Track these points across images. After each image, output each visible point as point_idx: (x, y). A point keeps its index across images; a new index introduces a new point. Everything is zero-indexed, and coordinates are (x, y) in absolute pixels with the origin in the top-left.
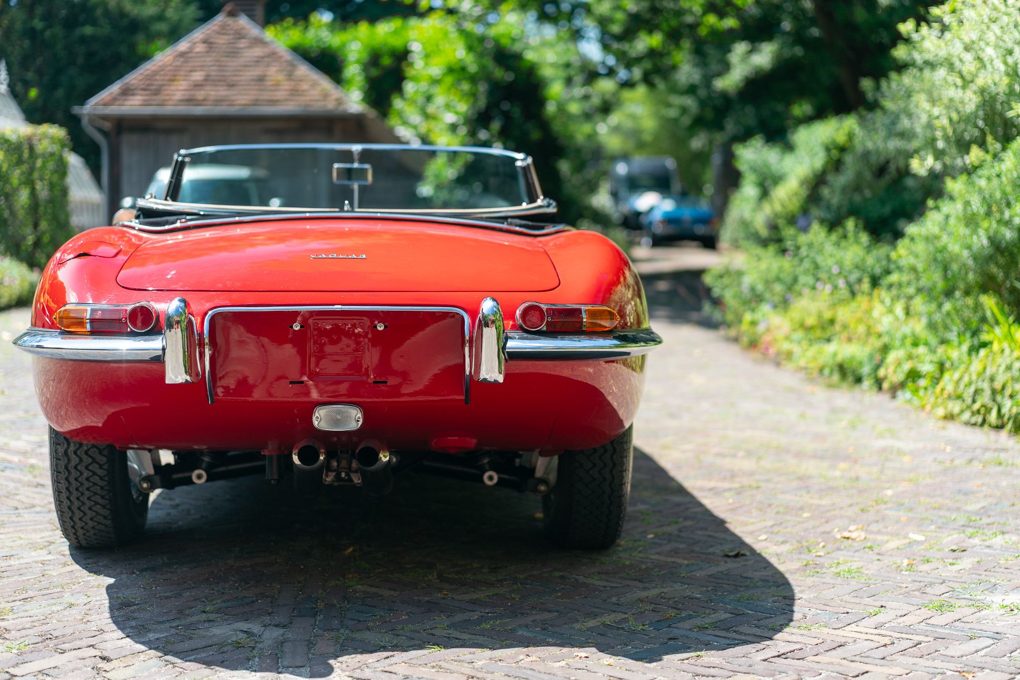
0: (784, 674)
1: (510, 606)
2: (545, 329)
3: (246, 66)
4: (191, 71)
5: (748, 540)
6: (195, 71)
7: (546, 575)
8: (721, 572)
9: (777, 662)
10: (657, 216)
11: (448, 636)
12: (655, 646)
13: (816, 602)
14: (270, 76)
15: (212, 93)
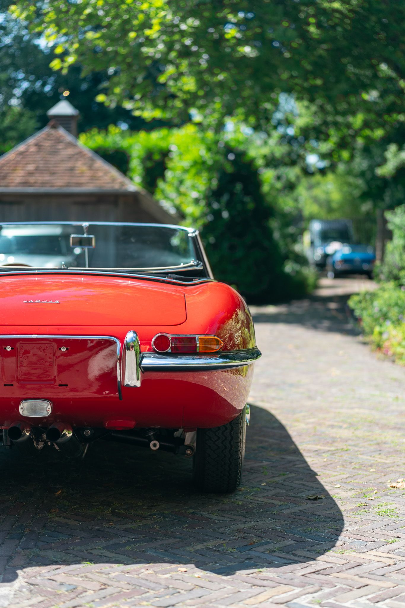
0: (312, 586)
1: (151, 534)
2: (170, 351)
3: (63, 161)
4: (26, 164)
5: (327, 488)
6: (29, 164)
7: (183, 511)
8: (301, 511)
9: (311, 577)
10: (338, 257)
11: (100, 554)
12: (235, 564)
13: (356, 533)
14: (78, 167)
15: (39, 178)
